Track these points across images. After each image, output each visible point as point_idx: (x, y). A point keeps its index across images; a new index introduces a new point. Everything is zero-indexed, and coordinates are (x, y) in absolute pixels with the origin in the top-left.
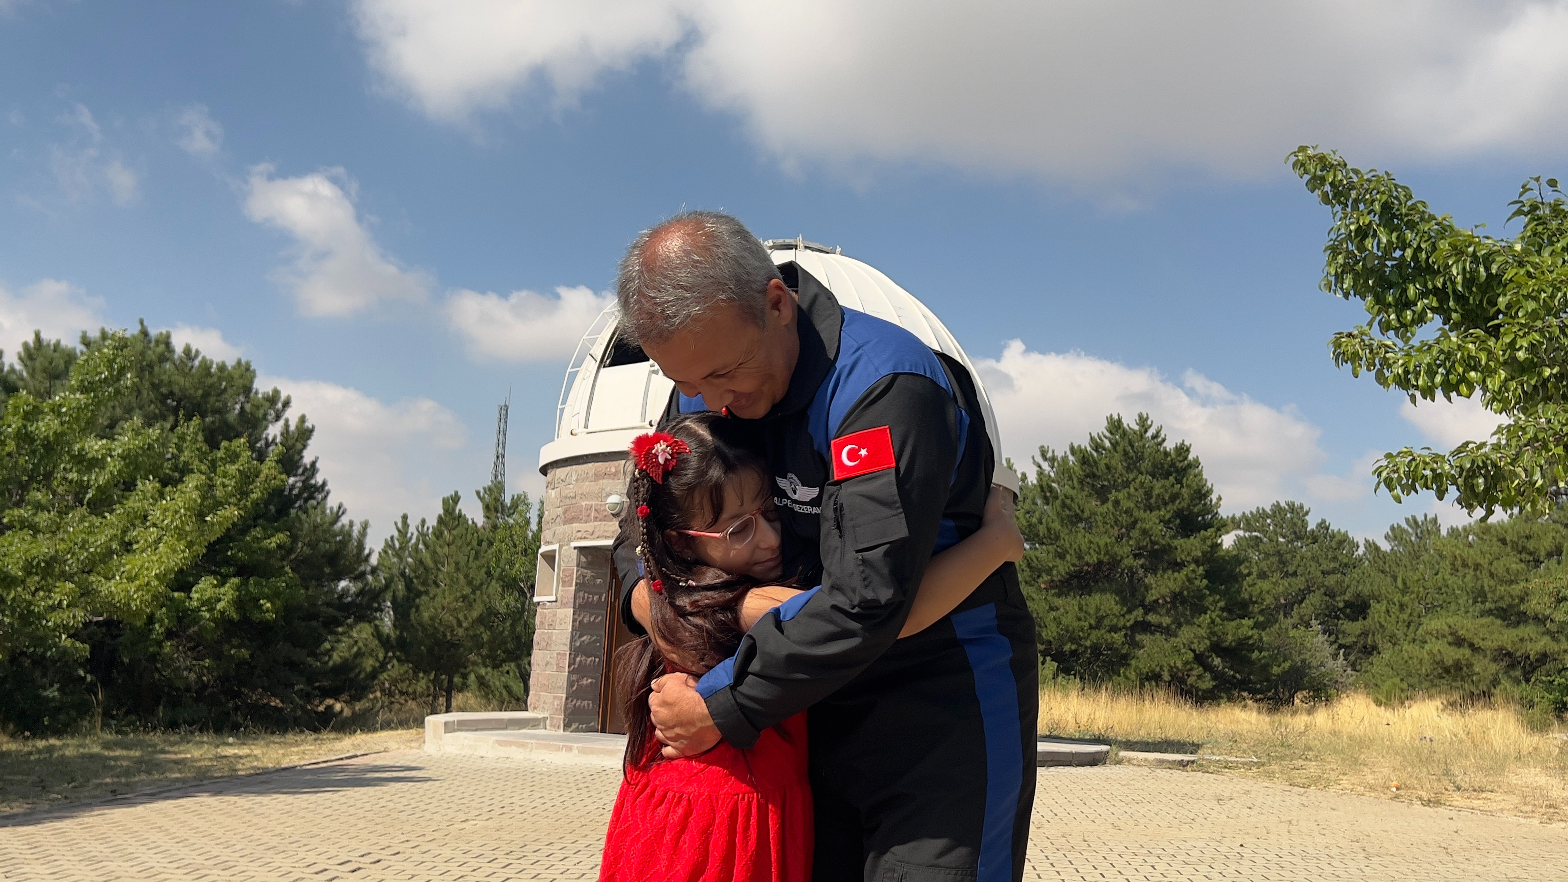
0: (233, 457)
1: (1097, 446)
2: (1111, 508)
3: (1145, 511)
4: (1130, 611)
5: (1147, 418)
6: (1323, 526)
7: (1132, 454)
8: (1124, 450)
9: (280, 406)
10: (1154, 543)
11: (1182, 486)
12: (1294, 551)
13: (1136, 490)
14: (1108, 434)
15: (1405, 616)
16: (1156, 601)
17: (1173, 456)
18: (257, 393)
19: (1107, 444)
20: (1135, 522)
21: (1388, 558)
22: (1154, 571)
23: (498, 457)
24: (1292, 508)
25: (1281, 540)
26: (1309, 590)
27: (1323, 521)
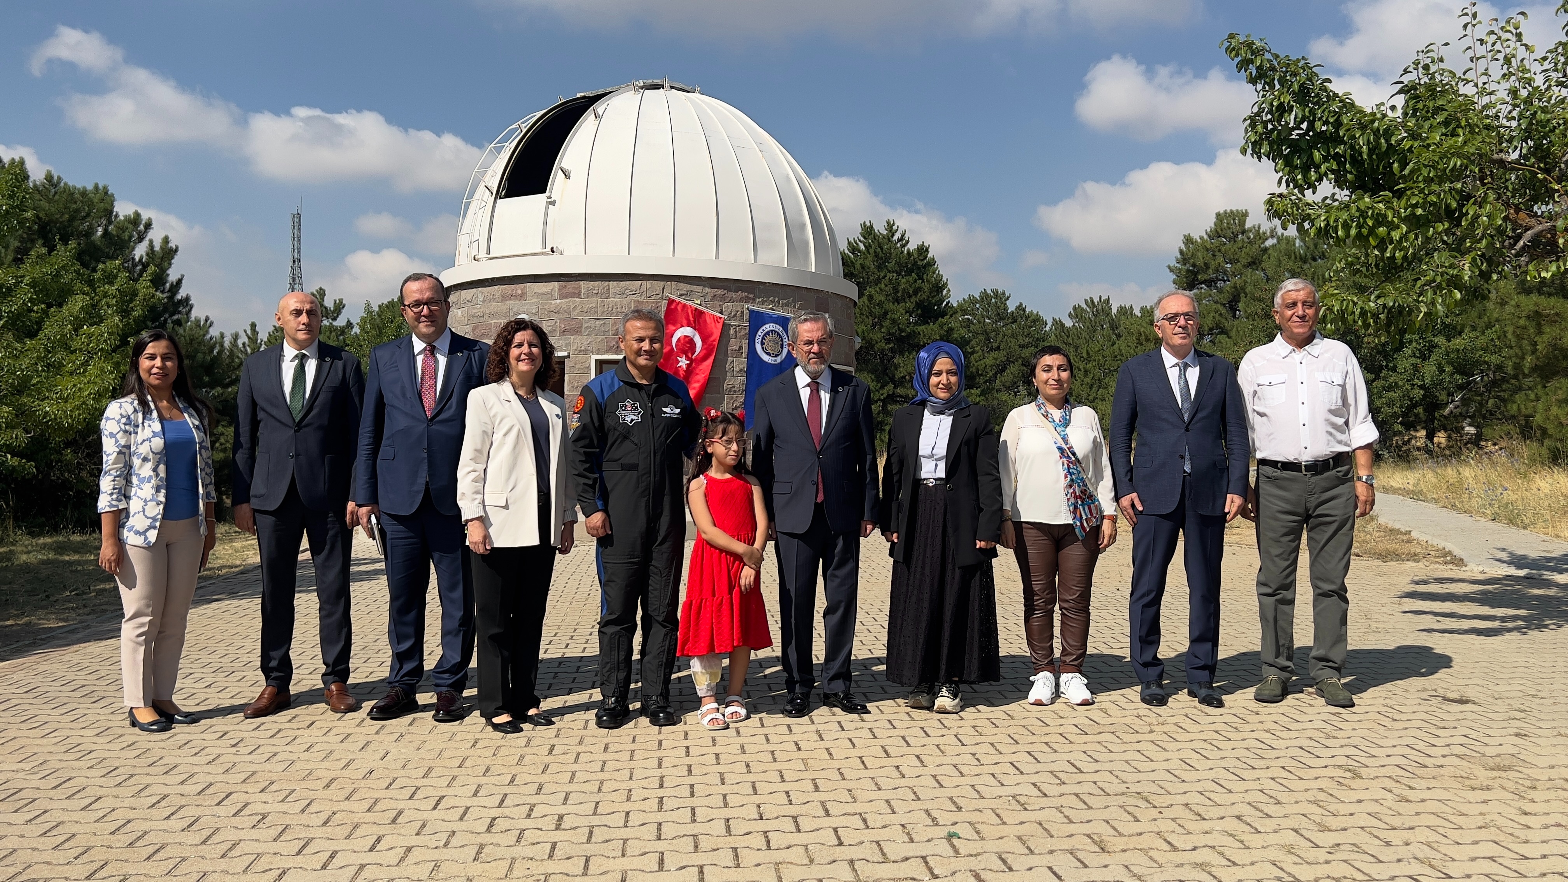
0: (110, 278)
1: (853, 249)
2: (866, 302)
3: (893, 303)
4: (882, 387)
5: (894, 224)
6: (1021, 308)
7: (881, 254)
8: (875, 252)
9: (142, 227)
10: (901, 330)
11: (923, 281)
12: (997, 331)
13: (886, 286)
14: (862, 239)
15: (1088, 380)
16: (904, 377)
17: (916, 256)
18: (117, 216)
19: (862, 247)
20: (886, 313)
21: (1071, 333)
22: (901, 353)
23: (294, 261)
24: (996, 293)
25: (987, 321)
26: (1009, 362)
27: (1021, 304)
